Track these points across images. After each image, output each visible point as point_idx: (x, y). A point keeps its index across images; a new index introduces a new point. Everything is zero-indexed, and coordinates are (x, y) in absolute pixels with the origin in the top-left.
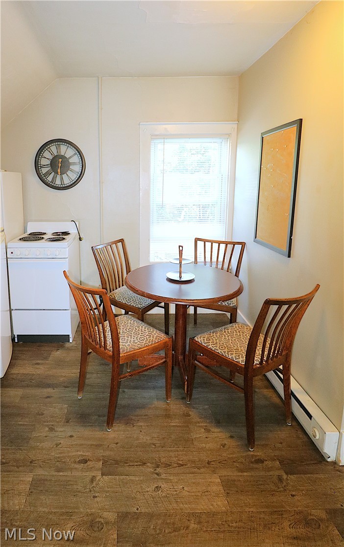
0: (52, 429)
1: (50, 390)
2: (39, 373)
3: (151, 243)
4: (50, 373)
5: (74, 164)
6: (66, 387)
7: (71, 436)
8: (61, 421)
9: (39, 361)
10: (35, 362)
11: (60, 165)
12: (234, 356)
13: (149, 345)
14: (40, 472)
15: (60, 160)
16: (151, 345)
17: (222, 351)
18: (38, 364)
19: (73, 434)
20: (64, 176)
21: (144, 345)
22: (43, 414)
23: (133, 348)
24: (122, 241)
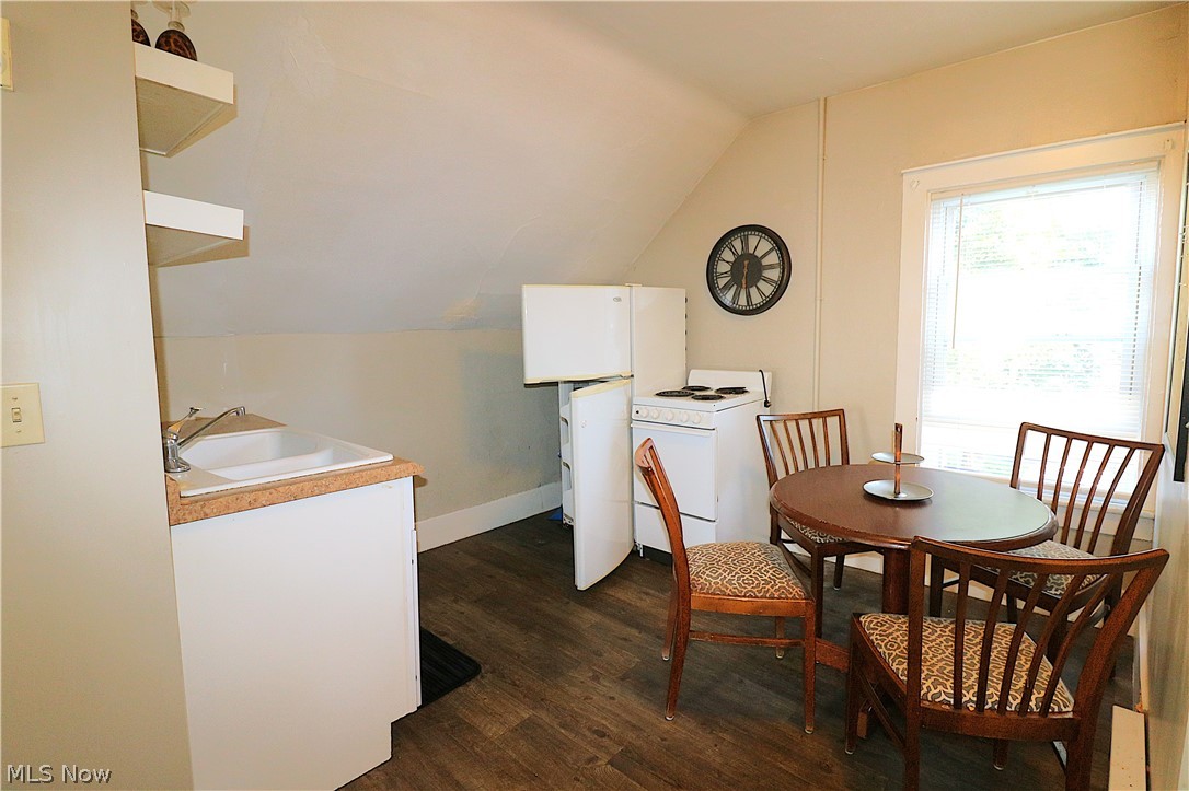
0: (596, 678)
1: (634, 632)
2: (639, 604)
3: (923, 428)
4: (653, 611)
5: (771, 267)
6: (658, 637)
7: (613, 698)
8: (615, 675)
9: (652, 592)
10: (644, 589)
11: (745, 271)
12: (901, 668)
13: (757, 597)
14: (544, 717)
15: (746, 262)
16: (762, 597)
17: (887, 652)
18: (647, 594)
19: (616, 696)
20: (753, 291)
21: (746, 592)
22: (601, 655)
23: (721, 591)
24: (840, 413)
